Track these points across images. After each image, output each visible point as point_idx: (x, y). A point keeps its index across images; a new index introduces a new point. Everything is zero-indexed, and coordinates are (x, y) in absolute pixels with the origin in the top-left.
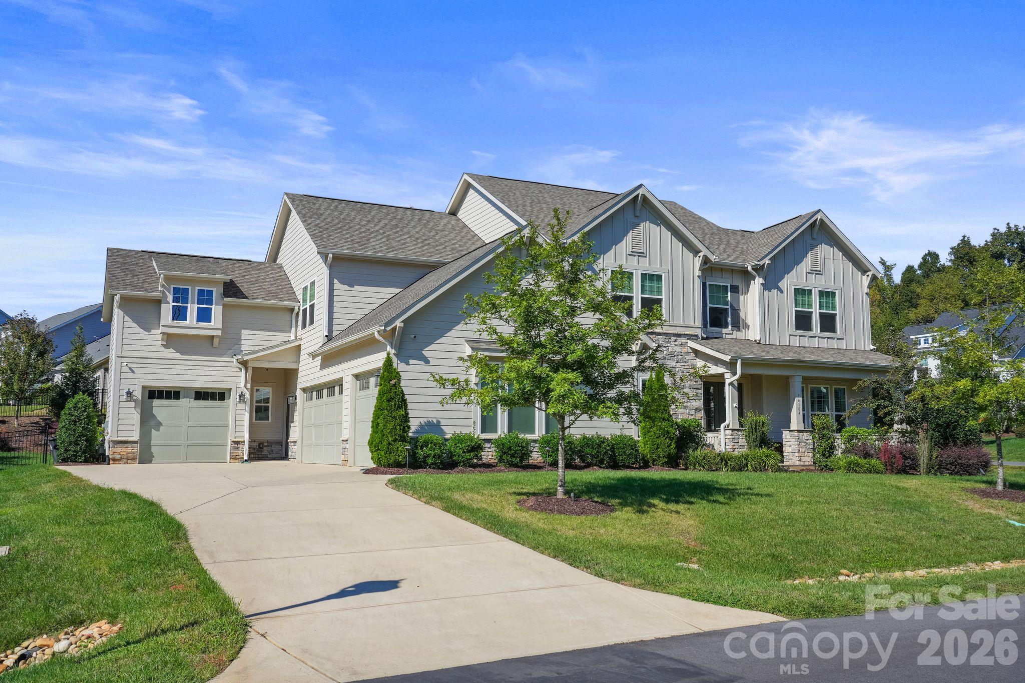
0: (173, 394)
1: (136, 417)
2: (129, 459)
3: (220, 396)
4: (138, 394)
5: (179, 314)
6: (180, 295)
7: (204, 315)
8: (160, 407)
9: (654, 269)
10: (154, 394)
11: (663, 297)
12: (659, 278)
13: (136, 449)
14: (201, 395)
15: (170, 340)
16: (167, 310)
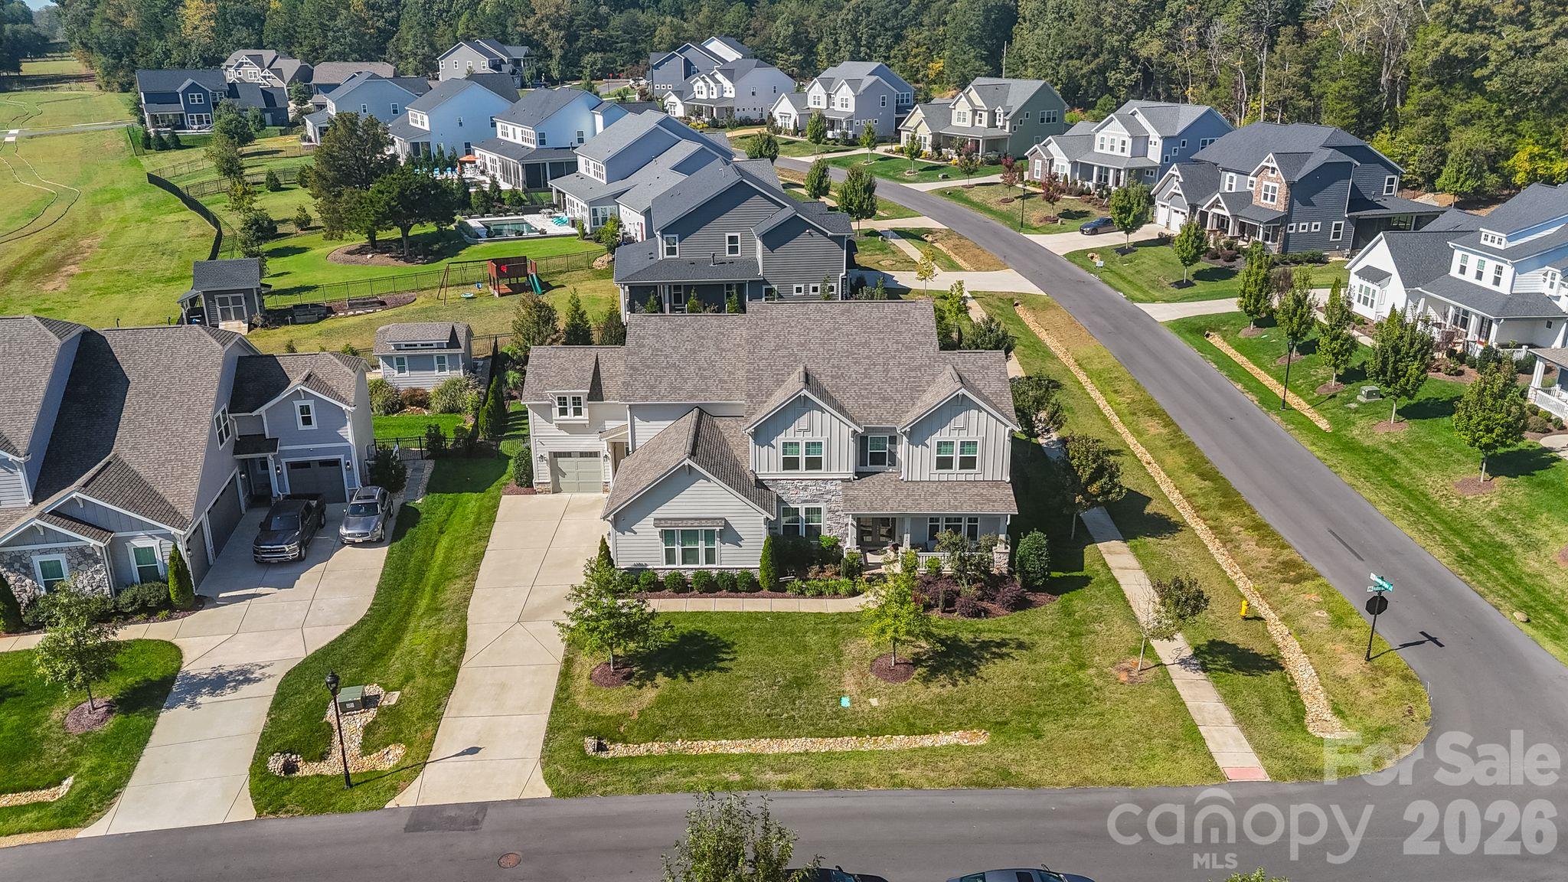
0: (569, 455)
1: (548, 469)
2: (547, 492)
3: (595, 454)
4: (547, 456)
5: (563, 412)
6: (562, 400)
7: (578, 412)
8: (562, 463)
9: (817, 438)
10: (557, 455)
11: (823, 456)
12: (820, 444)
13: (550, 487)
14: (583, 454)
15: (560, 427)
16: (556, 411)
